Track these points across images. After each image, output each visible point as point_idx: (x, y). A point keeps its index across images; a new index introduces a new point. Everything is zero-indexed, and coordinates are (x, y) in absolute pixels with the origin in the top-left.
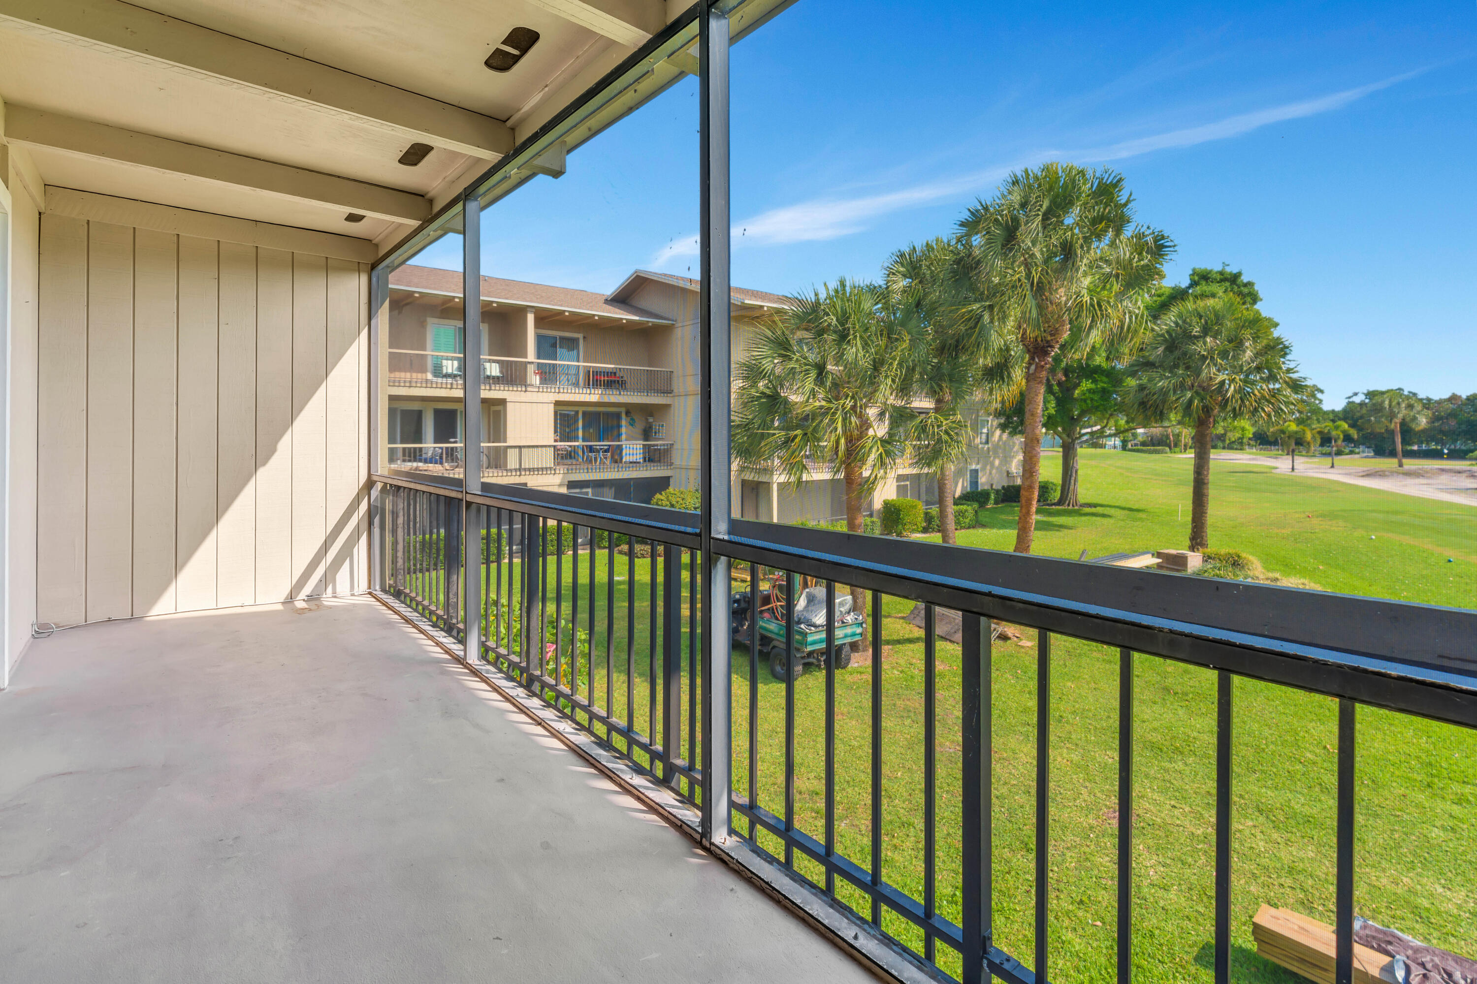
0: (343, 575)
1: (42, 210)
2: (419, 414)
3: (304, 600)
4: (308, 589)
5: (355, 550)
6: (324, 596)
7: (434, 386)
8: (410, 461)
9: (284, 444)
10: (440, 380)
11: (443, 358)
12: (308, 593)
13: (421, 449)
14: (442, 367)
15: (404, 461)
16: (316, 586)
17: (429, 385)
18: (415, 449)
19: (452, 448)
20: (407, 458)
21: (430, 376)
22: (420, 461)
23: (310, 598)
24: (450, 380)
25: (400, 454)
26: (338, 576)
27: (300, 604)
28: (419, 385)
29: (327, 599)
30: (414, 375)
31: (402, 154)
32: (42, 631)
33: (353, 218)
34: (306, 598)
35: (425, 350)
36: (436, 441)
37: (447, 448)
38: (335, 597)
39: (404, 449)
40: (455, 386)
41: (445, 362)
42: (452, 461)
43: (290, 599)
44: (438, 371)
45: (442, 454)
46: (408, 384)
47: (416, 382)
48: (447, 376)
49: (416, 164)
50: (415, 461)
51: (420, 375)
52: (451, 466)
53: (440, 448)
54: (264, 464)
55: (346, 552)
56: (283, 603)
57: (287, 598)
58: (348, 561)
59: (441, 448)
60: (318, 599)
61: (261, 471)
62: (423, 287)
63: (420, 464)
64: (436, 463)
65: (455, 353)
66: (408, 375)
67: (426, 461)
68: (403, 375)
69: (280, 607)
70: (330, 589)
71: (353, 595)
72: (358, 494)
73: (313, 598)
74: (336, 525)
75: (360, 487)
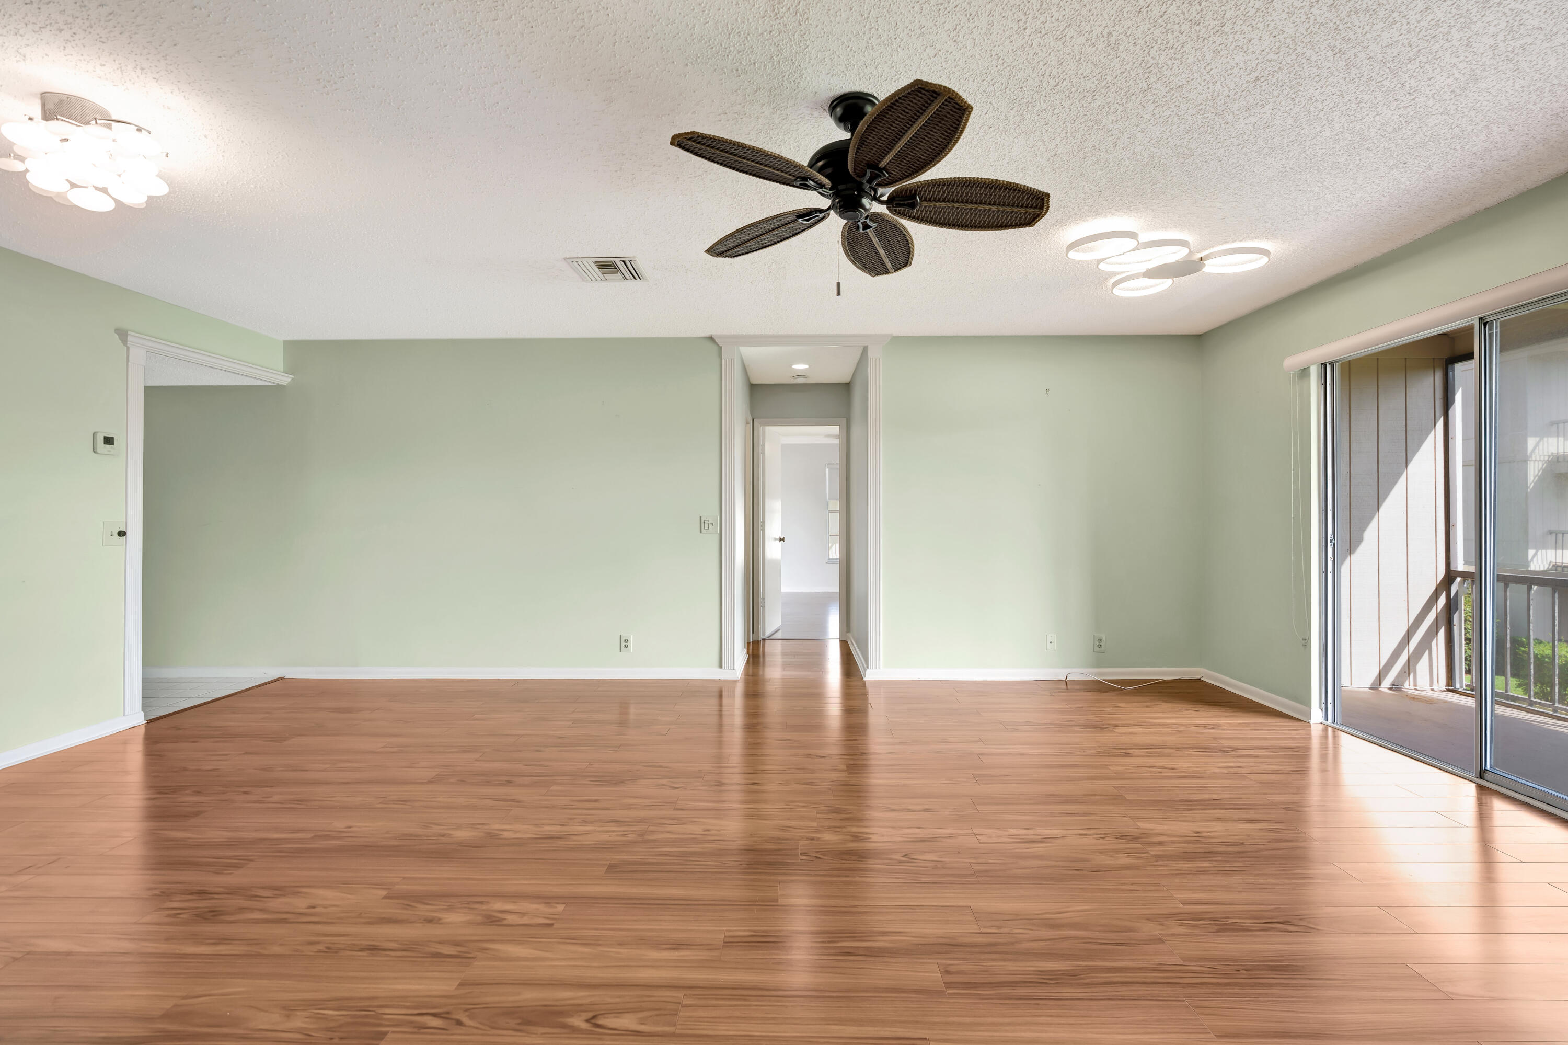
0: (1422, 666)
3: (1388, 688)
5: (1434, 643)
6: (1406, 684)
9: (1370, 534)
12: (1393, 679)
16: (1399, 674)
23: (1395, 684)
26: (1418, 666)
29: (1408, 687)
34: (1391, 684)
38: (1416, 687)
43: (1377, 684)
54: (1353, 553)
55: (1425, 643)
56: (1372, 686)
57: (1374, 682)
58: (1427, 652)
60: (1400, 687)
69: (1368, 688)
70: (1411, 678)
71: (1433, 690)
72: (1436, 589)
73: (1395, 687)
74: (1417, 618)
75: (1438, 583)
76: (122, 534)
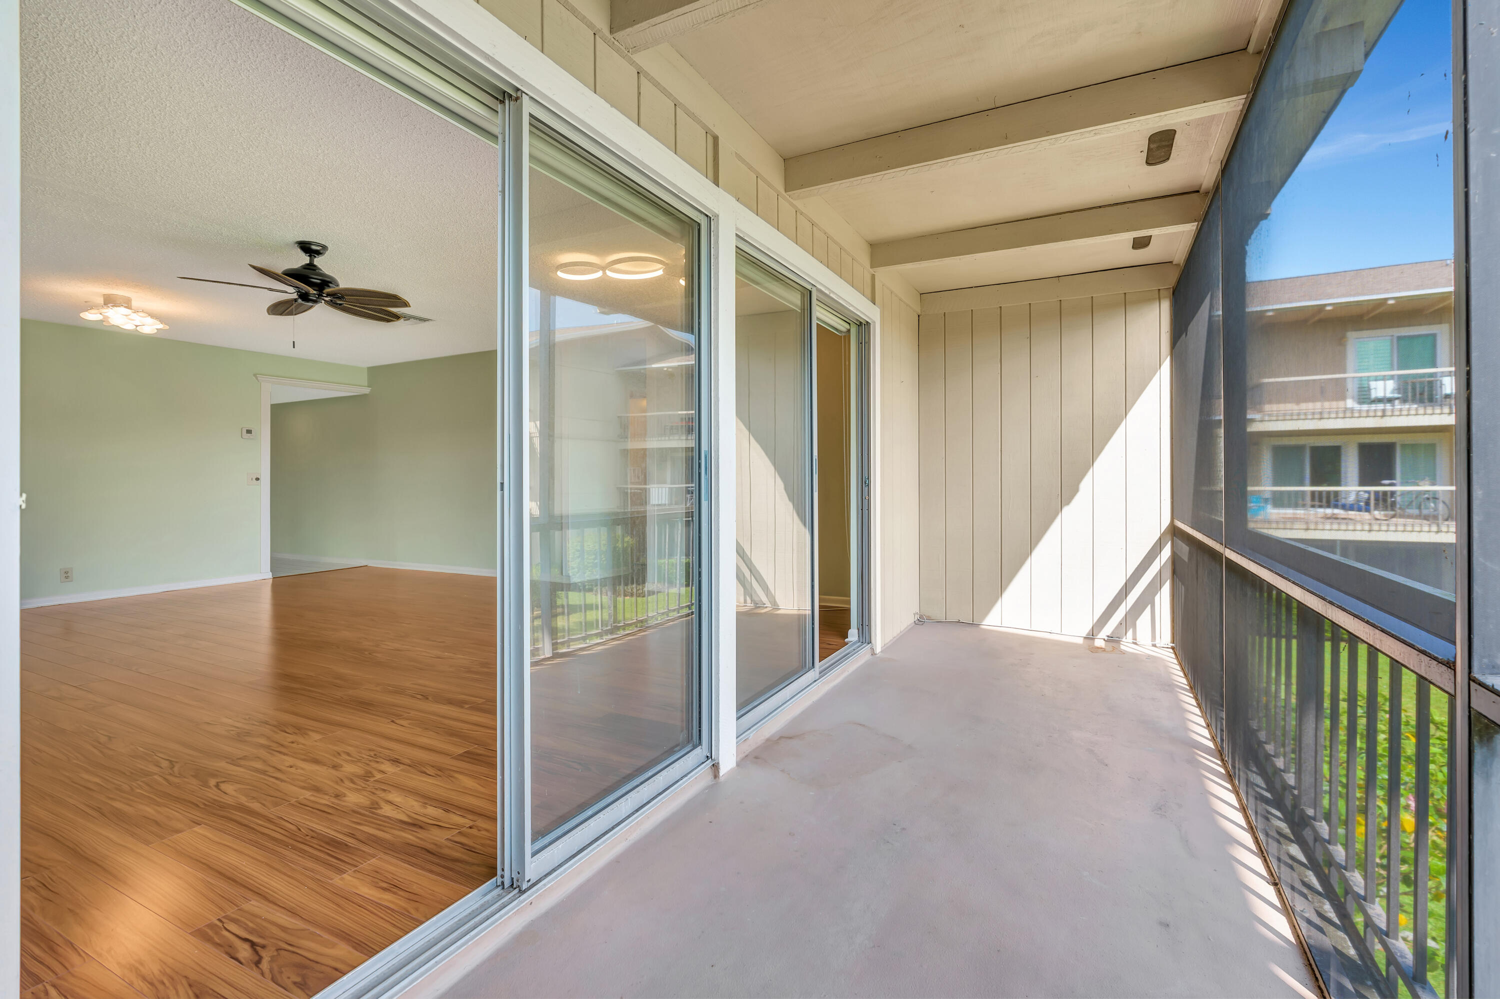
0: (1144, 620)
1: (920, 314)
2: (1336, 451)
3: (1104, 640)
4: (1108, 629)
5: (1157, 598)
6: (1124, 639)
7: (1356, 415)
8: (1321, 507)
9: (1085, 484)
10: (1365, 407)
11: (1369, 379)
12: (1109, 634)
13: (1336, 493)
14: (1369, 390)
15: (1313, 506)
16: (1116, 628)
17: (1348, 414)
18: (1328, 493)
19: (1385, 493)
20: (1317, 503)
21: (1350, 403)
22: (1336, 506)
23: (1111, 639)
24: (1380, 406)
25: (1308, 498)
26: (1138, 622)
27: (1099, 643)
28: (1333, 415)
29: (1126, 645)
30: (1327, 404)
31: (1145, 154)
32: (921, 621)
33: (1140, 243)
34: (1106, 638)
35: (1344, 372)
36: (1362, 483)
37: (1377, 493)
38: (1135, 643)
39: (1313, 493)
40: (1389, 413)
41: (1373, 384)
42: (1385, 508)
43: (1091, 637)
44: (1364, 397)
45: (1369, 499)
46: (1317, 416)
47: (1329, 413)
48: (1379, 401)
49: (1168, 159)
50: (1329, 506)
51: (1334, 404)
52: (1386, 515)
53: (1366, 492)
54: (1068, 503)
55: (1147, 599)
56: (1085, 638)
57: (1088, 634)
58: (1149, 608)
59: (1369, 492)
60: (1118, 642)
61: (1066, 509)
62: (1338, 297)
63: (1336, 511)
64: (1360, 510)
65: (1392, 369)
66: (1318, 405)
67: (1344, 507)
68: (1310, 405)
69: (1080, 641)
70: (1130, 633)
71: (1154, 646)
72: (1160, 538)
73: (1113, 640)
74: (1137, 569)
75: (1162, 532)
76: (257, 479)
